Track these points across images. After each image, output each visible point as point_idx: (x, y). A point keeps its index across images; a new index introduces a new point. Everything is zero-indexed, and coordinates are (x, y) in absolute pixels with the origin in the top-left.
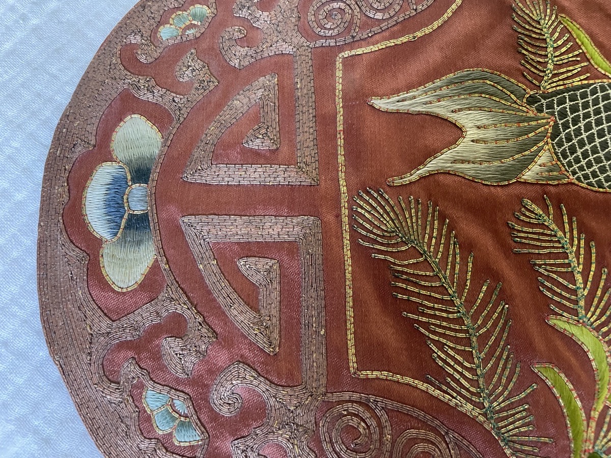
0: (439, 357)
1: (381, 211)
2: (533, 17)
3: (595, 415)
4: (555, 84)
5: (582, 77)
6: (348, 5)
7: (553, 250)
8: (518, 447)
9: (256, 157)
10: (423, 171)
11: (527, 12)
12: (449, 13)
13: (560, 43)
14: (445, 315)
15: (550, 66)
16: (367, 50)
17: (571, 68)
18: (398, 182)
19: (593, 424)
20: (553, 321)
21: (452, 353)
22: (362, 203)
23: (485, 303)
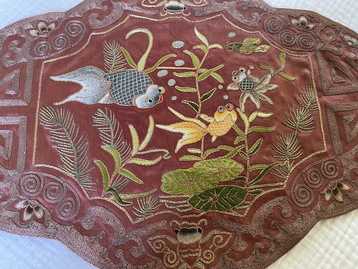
0: (63, 159)
1: (50, 114)
2: (110, 48)
3: (113, 176)
4: (114, 71)
5: (123, 69)
6: (48, 45)
7: (105, 125)
8: (86, 186)
9: (9, 97)
10: (66, 100)
11: (109, 46)
12: (84, 47)
13: (118, 57)
14: (67, 146)
15: (113, 65)
16: (52, 60)
17: (120, 66)
18: (57, 104)
19: (112, 179)
20: (103, 147)
21: (67, 158)
22: (43, 111)
23: (81, 142)
